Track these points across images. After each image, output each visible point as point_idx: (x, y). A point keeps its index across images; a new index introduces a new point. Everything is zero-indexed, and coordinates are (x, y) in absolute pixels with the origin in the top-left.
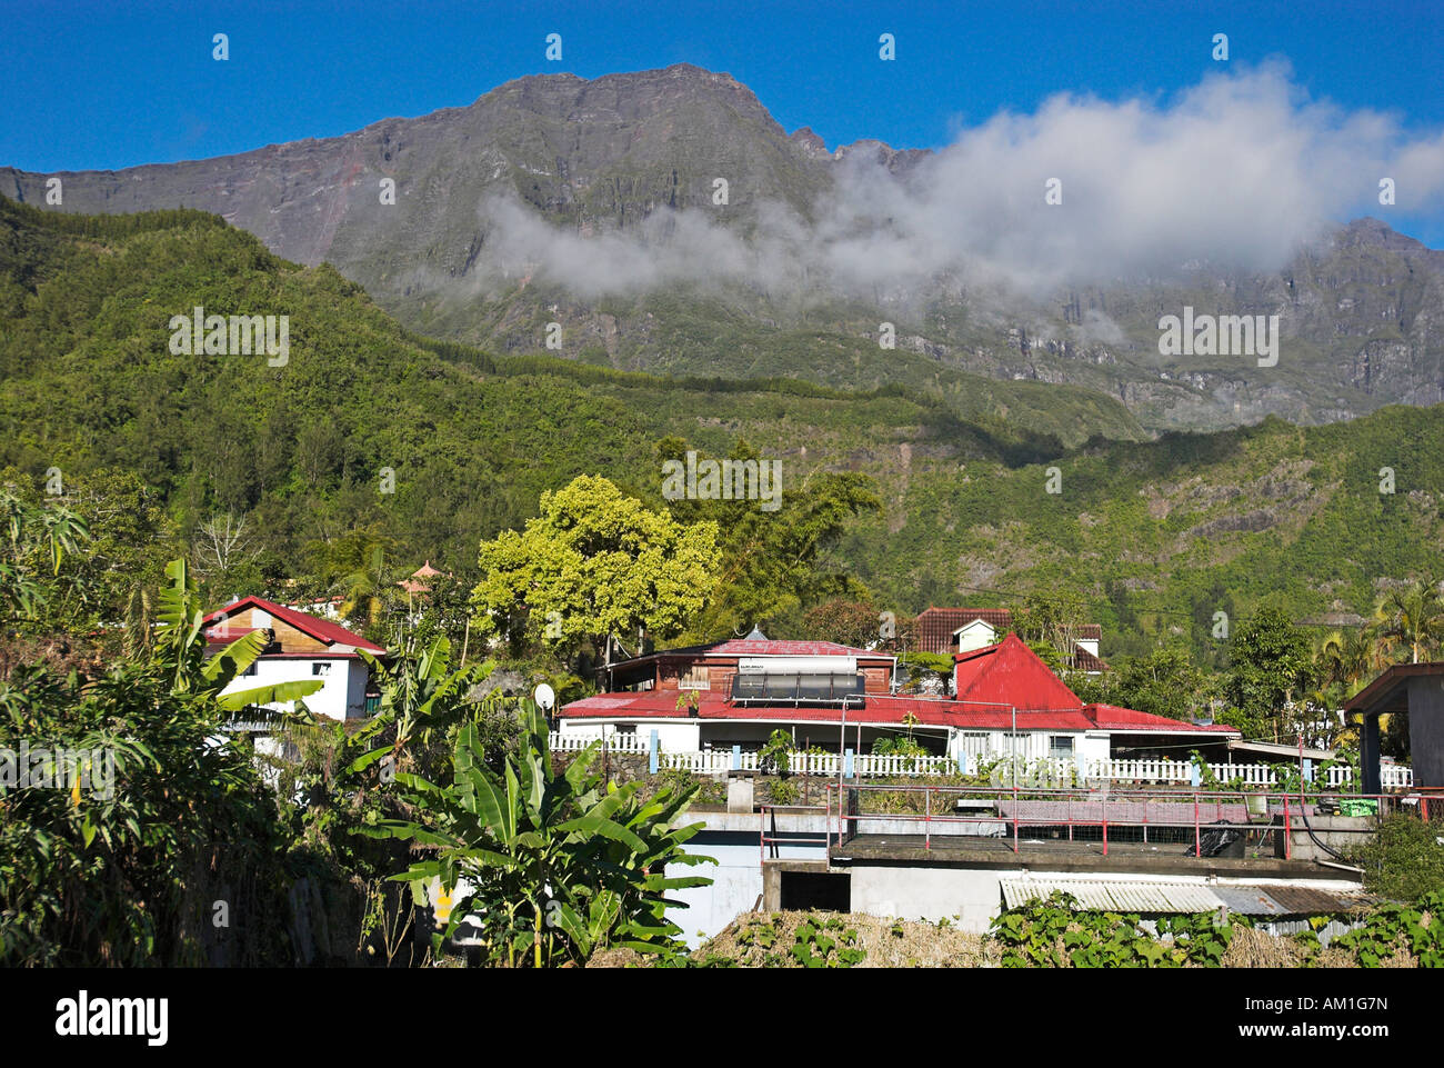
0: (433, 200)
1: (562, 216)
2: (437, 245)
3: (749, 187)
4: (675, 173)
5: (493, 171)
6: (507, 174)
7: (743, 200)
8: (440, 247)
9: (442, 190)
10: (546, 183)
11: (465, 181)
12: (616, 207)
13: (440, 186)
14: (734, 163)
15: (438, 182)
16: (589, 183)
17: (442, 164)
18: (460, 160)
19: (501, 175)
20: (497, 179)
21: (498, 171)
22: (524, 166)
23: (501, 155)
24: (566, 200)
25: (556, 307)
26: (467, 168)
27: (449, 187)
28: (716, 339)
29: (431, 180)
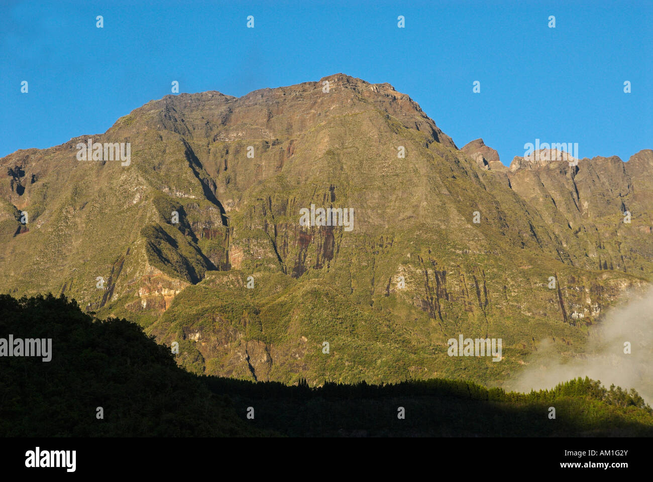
0: (67, 231)
1: (210, 241)
2: (72, 280)
3: (414, 200)
4: (332, 189)
5: (133, 196)
6: (147, 198)
7: (409, 213)
8: (75, 281)
9: (78, 220)
10: (191, 205)
11: (101, 209)
12: (269, 229)
13: (74, 216)
14: (397, 175)
15: (72, 211)
16: (239, 205)
17: (76, 192)
18: (97, 188)
19: (141, 200)
20: (136, 205)
21: (138, 195)
22: (166, 190)
23: (140, 179)
24: (213, 224)
25: (198, 335)
26: (104, 195)
27: (84, 216)
28: (379, 361)
29: (64, 211)
